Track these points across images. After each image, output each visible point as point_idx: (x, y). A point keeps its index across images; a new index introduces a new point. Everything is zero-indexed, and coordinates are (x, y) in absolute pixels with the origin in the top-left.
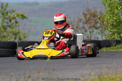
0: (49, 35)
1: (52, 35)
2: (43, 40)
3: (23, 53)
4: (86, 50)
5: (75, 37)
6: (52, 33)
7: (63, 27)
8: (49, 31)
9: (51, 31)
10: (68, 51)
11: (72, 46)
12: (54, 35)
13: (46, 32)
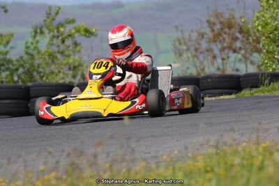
0: (103, 70)
1: (108, 69)
2: (90, 81)
3: (48, 109)
4: (178, 99)
5: (155, 73)
6: (108, 65)
7: (129, 54)
8: (102, 62)
9: (105, 62)
10: (145, 101)
11: (149, 92)
12: (113, 68)
13: (96, 64)
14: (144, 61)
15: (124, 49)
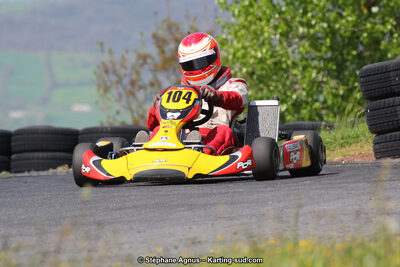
0: (182, 104)
1: (191, 103)
2: (163, 120)
3: (97, 164)
4: (295, 152)
5: (253, 110)
6: (190, 96)
8: (181, 93)
9: (185, 92)
10: (250, 156)
12: (198, 103)
13: (170, 94)
14: (236, 90)
15: (203, 69)
